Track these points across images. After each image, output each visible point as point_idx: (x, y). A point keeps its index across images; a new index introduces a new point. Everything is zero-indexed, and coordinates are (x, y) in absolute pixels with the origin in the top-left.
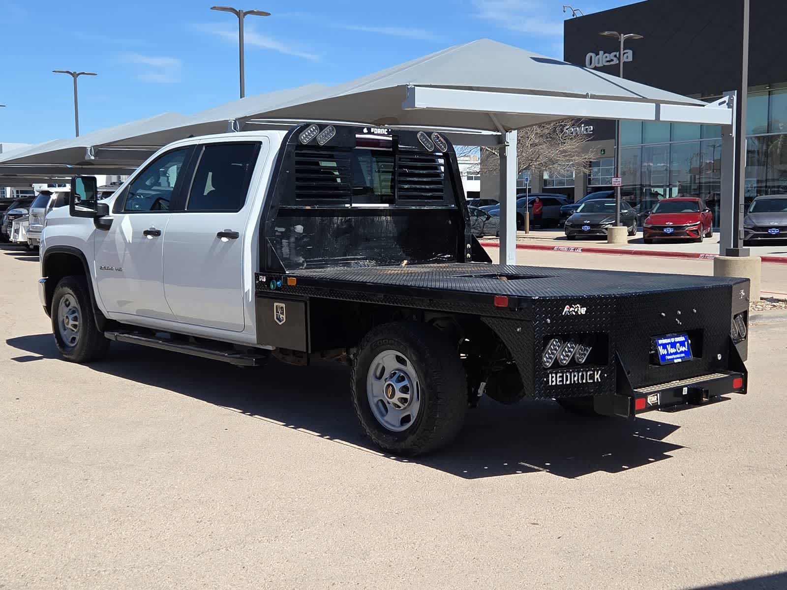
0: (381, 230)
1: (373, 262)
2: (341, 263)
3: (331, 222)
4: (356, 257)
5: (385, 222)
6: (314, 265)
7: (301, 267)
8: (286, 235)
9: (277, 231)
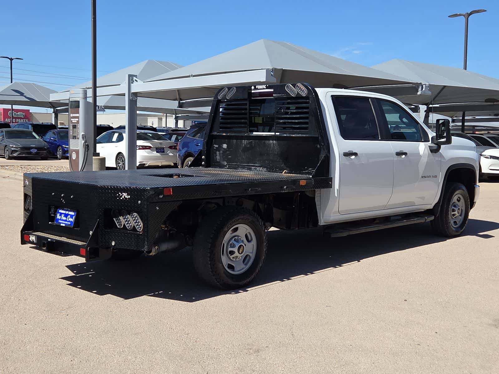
0: (270, 149)
1: (265, 169)
2: (246, 168)
3: (241, 143)
4: (255, 165)
5: (272, 144)
6: (232, 167)
7: (225, 168)
8: (218, 149)
9: (214, 147)
